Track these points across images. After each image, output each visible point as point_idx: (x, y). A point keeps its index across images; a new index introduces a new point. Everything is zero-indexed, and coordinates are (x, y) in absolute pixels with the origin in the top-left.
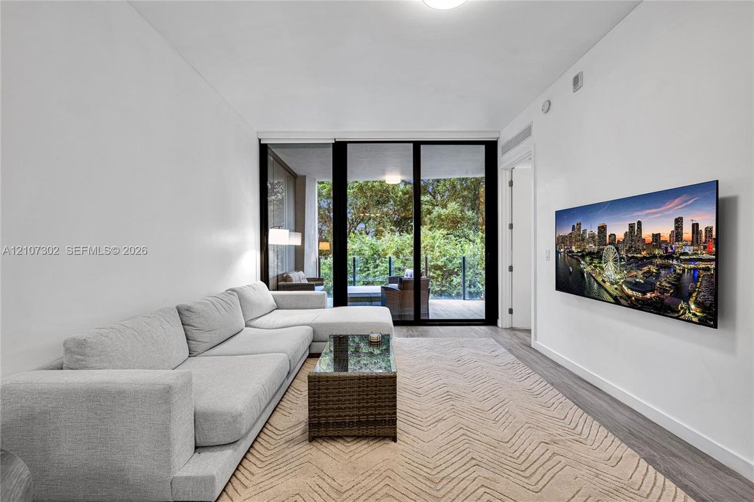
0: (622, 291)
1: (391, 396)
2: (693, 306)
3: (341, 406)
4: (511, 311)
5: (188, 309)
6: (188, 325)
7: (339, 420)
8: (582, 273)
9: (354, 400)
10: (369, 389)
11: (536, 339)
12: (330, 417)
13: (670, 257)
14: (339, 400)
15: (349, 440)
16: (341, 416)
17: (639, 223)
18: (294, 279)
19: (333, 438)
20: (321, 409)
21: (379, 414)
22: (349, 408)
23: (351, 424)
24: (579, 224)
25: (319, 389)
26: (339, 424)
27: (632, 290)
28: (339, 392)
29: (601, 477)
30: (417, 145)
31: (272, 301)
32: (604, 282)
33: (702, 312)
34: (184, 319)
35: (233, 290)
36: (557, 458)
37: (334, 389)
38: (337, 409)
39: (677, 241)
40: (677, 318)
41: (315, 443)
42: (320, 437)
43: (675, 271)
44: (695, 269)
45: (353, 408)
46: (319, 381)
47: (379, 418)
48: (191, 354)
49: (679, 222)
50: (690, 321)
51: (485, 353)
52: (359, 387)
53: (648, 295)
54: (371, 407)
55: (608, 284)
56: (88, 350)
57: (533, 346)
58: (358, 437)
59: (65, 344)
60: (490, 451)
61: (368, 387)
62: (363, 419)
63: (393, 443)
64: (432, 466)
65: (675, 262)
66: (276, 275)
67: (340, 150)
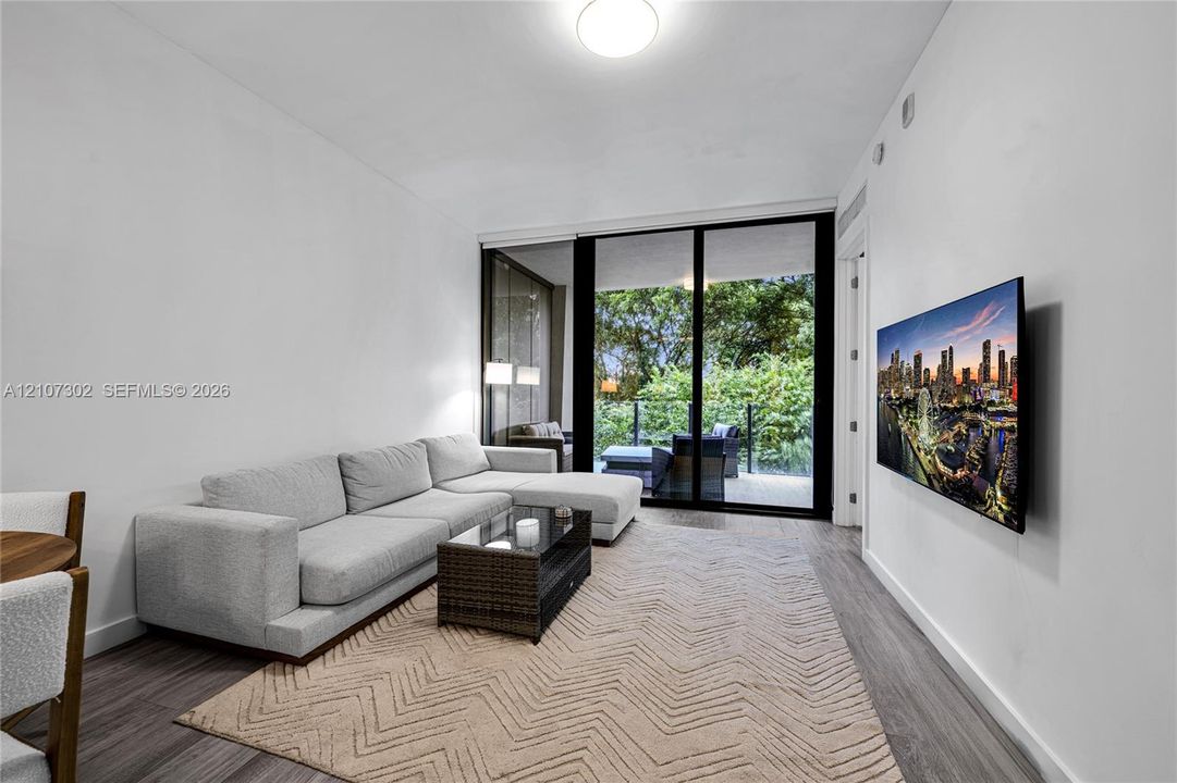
0: (935, 466)
1: (530, 583)
2: (999, 494)
3: (472, 587)
4: (853, 498)
5: (351, 459)
6: (349, 477)
7: (470, 604)
8: (899, 433)
9: (486, 582)
10: (505, 570)
11: (867, 547)
12: (459, 599)
13: (977, 408)
14: (470, 580)
15: (482, 632)
16: (472, 600)
17: (951, 348)
18: (537, 433)
19: (466, 627)
20: (451, 588)
21: (516, 604)
22: (481, 591)
23: (484, 612)
24: (897, 352)
25: (448, 563)
26: (470, 610)
27: (945, 464)
28: (470, 570)
29: (785, 740)
30: (699, 232)
31: (482, 458)
32: (919, 449)
33: (1008, 504)
34: (345, 470)
35: (423, 441)
36: (742, 704)
37: (464, 564)
38: (468, 590)
39: (985, 381)
40: (983, 514)
41: (443, 629)
42: (452, 624)
43: (983, 432)
44: (1001, 429)
45: (486, 592)
46: (449, 553)
47: (516, 610)
48: (348, 511)
49: (986, 346)
50: (995, 519)
51: (768, 559)
52: (493, 567)
53: (959, 474)
54: (507, 594)
55: (923, 453)
56: (220, 490)
57: (863, 557)
58: (494, 631)
59: (202, 481)
60: (650, 677)
61: (502, 567)
62: (497, 608)
63: (532, 646)
64: (555, 677)
65: (983, 418)
66: (505, 427)
67: (584, 249)
